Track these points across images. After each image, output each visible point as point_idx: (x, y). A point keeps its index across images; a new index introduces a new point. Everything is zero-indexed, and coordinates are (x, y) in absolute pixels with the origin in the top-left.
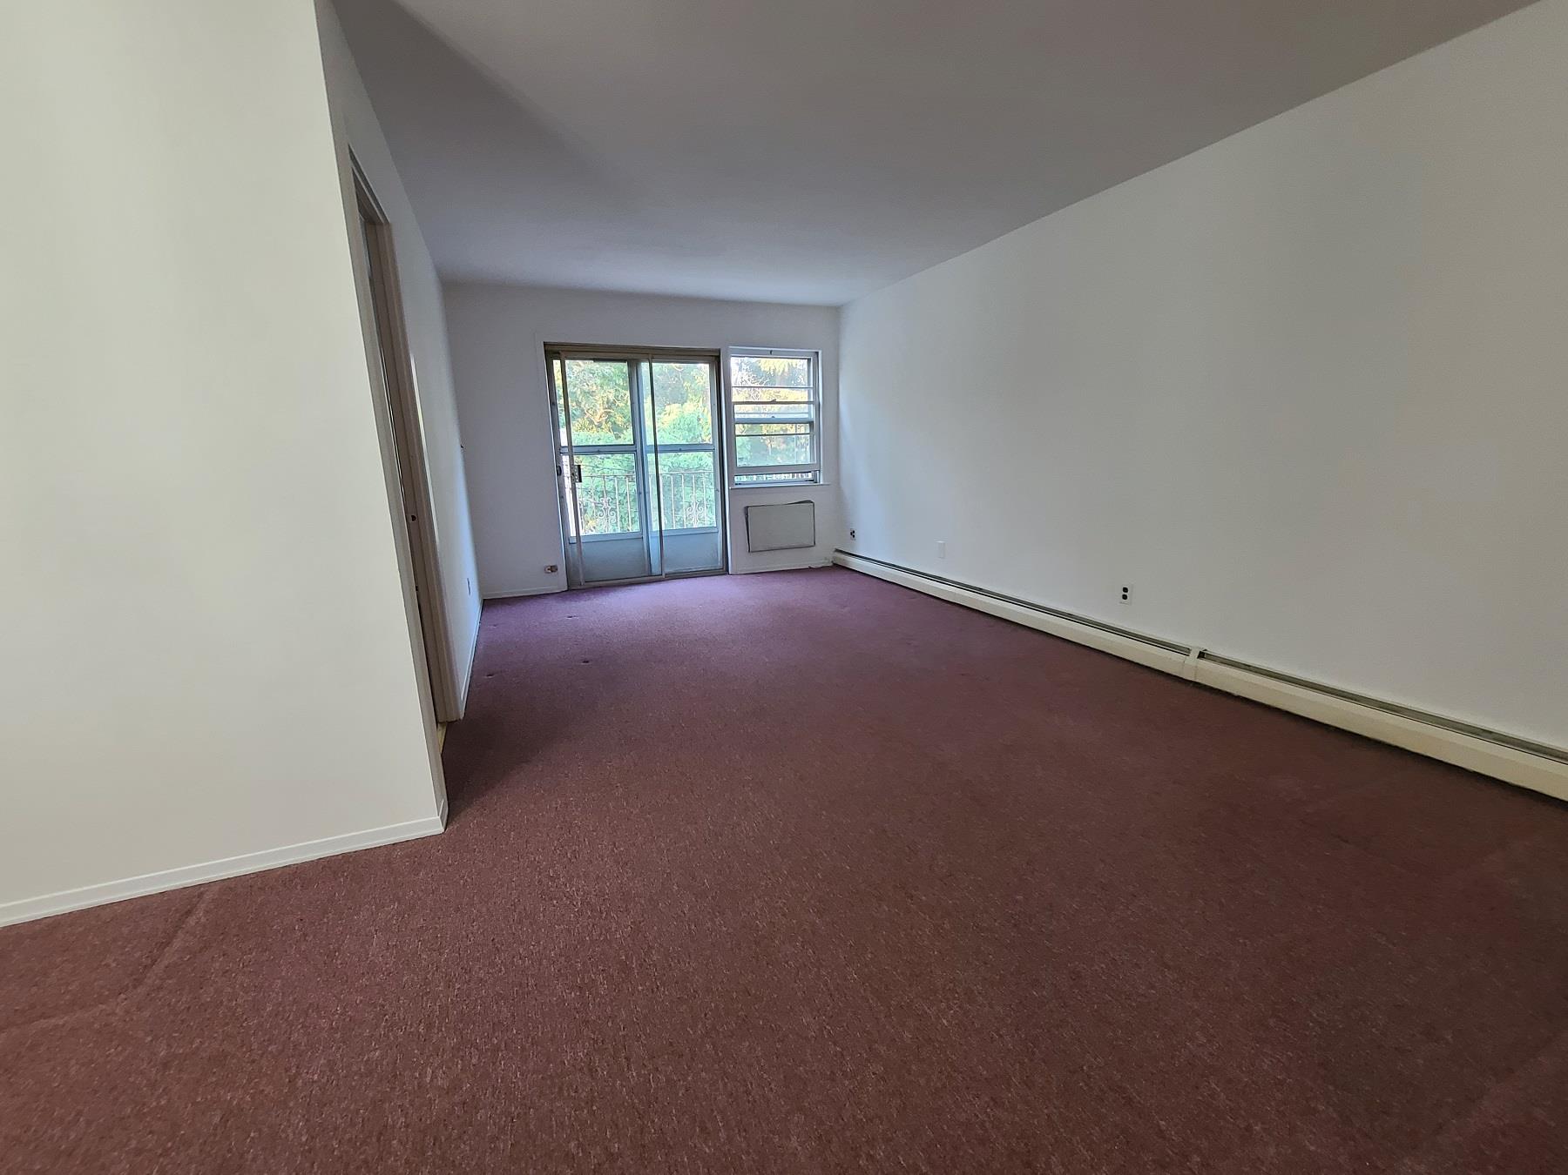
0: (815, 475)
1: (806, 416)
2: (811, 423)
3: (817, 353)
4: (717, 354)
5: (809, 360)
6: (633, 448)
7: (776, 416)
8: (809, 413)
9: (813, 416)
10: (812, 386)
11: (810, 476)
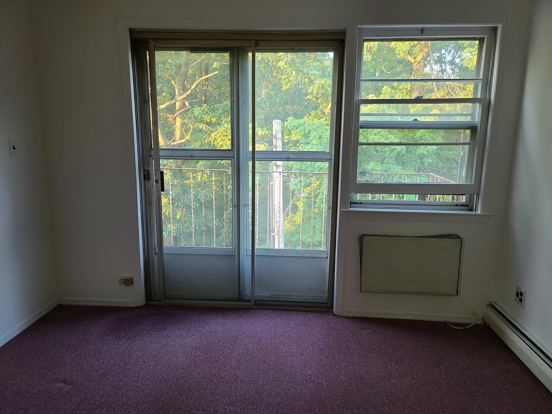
0: (470, 199)
1: (469, 119)
2: (473, 129)
3: (495, 29)
4: (340, 37)
5: (481, 40)
6: (230, 154)
7: (421, 119)
8: (472, 115)
9: (477, 119)
10: (481, 77)
11: (463, 199)
